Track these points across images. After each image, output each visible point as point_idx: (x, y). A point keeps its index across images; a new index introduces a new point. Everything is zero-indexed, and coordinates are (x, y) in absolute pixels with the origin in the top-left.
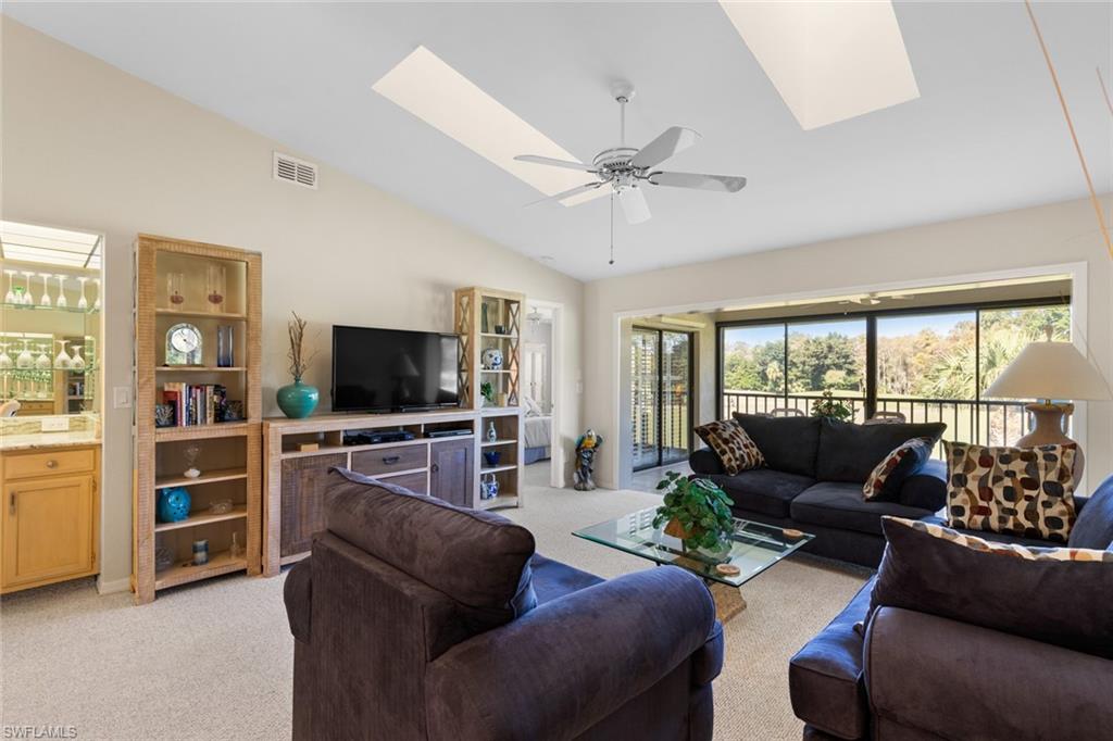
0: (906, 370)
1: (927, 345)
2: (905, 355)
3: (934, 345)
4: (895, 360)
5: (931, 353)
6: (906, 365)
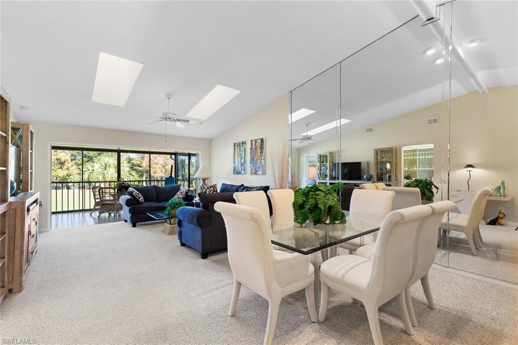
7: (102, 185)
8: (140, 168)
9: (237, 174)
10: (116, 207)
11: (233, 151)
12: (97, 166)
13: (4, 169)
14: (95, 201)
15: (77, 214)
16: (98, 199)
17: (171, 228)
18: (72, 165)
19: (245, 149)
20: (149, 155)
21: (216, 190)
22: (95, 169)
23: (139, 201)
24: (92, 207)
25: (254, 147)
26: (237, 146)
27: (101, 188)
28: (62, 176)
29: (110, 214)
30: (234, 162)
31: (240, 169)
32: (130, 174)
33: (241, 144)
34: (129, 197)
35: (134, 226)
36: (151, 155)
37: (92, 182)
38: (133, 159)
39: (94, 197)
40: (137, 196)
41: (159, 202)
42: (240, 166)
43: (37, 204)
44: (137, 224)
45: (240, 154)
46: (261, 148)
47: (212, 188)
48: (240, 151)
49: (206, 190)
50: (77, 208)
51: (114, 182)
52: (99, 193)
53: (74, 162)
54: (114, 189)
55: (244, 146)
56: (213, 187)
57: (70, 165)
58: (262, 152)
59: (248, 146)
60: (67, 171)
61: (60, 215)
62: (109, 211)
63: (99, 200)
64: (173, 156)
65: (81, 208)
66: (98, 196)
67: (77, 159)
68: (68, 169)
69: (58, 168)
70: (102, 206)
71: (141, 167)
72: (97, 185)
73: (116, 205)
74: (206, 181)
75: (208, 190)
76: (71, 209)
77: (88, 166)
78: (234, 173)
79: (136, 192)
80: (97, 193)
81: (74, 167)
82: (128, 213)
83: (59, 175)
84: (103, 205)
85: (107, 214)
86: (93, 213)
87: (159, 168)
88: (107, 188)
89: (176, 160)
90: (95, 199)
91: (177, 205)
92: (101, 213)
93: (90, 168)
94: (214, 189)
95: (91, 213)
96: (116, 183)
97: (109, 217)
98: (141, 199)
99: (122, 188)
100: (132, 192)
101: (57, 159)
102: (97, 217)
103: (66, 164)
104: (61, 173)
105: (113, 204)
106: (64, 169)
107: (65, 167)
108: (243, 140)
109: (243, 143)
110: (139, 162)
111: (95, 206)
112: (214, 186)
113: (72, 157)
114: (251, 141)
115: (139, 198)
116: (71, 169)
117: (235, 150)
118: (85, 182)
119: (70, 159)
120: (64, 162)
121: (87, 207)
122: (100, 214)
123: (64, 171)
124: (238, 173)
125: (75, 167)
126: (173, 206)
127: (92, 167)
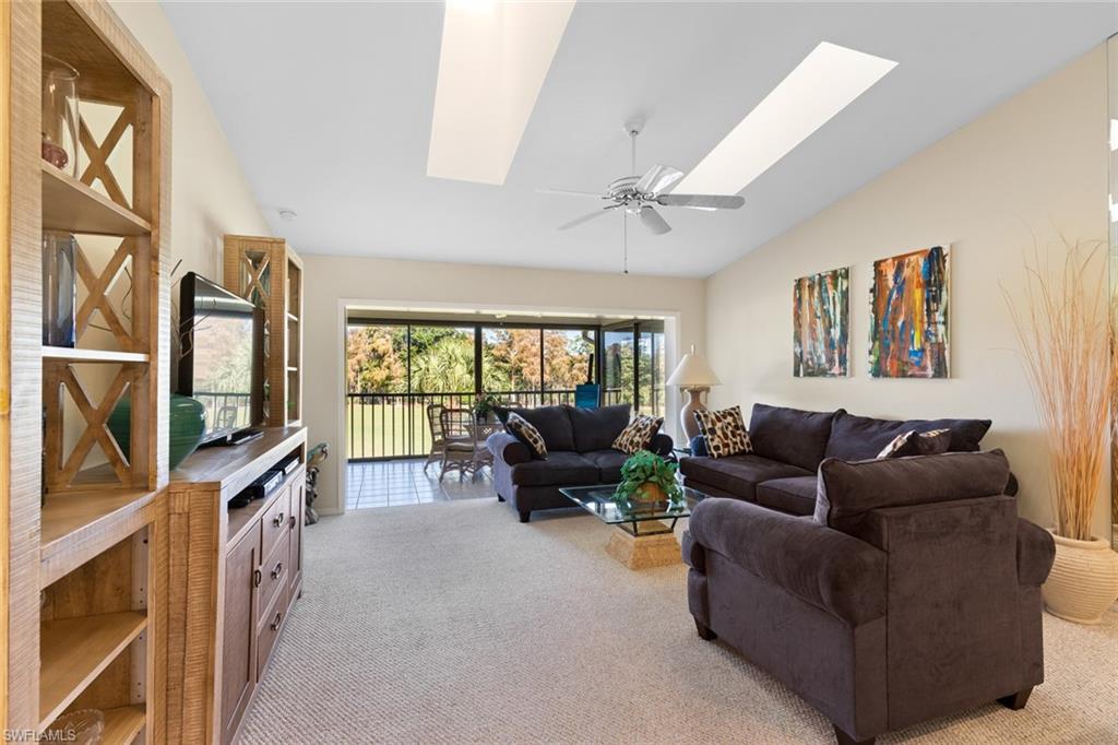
7: (447, 403)
8: (505, 365)
9: (809, 374)
10: (476, 458)
11: (792, 304)
12: (434, 361)
13: (139, 357)
14: (433, 439)
15: (399, 466)
16: (439, 434)
17: (639, 546)
18: (396, 361)
19: (845, 295)
20: (539, 331)
21: (740, 424)
22: (431, 368)
23: (535, 449)
24: (428, 451)
25: (891, 283)
26: (811, 287)
27: (445, 411)
28: (379, 380)
29: (462, 473)
30: (798, 339)
31: (824, 360)
32: (493, 377)
33: (828, 280)
34: (511, 439)
35: (525, 519)
36: (545, 331)
37: (427, 395)
38: (493, 347)
39: (432, 430)
40: (531, 436)
41: (581, 453)
42: (821, 348)
43: (301, 462)
44: (532, 513)
45: (826, 312)
46: (928, 284)
47: (730, 419)
48: (823, 302)
49: (713, 423)
50: (399, 453)
51: (469, 394)
52: (441, 421)
53: (397, 355)
54: (469, 412)
55: (843, 284)
56: (731, 414)
57: (392, 360)
58: (933, 298)
59: (863, 283)
61: (369, 467)
62: (462, 468)
63: (440, 437)
64: (591, 334)
65: (407, 453)
66: (438, 428)
67: (401, 347)
68: (388, 368)
69: (375, 366)
70: (447, 451)
71: (507, 362)
72: (437, 400)
73: (477, 453)
74: (702, 395)
75: (719, 425)
76: (389, 453)
77: (420, 361)
78: (797, 373)
79: (527, 426)
80: (437, 421)
82: (510, 481)
83: (376, 378)
84: (449, 450)
85: (456, 473)
86: (430, 466)
88: (457, 411)
89: (599, 343)
90: (433, 435)
91: (652, 474)
92: (445, 469)
93: (423, 366)
94: (735, 420)
95: (426, 468)
96: (473, 398)
97: (461, 477)
98: (540, 445)
99: (487, 410)
100: (518, 426)
101: (374, 350)
102: (436, 478)
103: (386, 358)
104: (379, 375)
105: (470, 450)
106: (383, 367)
107: (385, 363)
108: (838, 266)
109: (835, 275)
110: (503, 353)
111: (434, 449)
112: (734, 413)
114: (877, 264)
115: (536, 441)
116: (393, 367)
117: (799, 301)
118: (414, 395)
119: (391, 350)
120: (384, 355)
121: (418, 452)
122: (443, 473)
123: (383, 372)
124: (816, 372)
125: (399, 363)
126: (643, 476)
127: (426, 362)
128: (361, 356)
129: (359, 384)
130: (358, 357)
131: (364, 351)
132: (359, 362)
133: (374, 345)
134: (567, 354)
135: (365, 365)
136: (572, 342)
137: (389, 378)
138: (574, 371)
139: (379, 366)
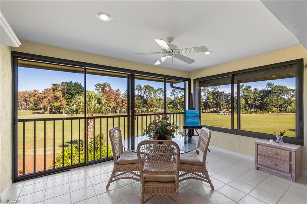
0: (26, 102)
1: (36, 95)
2: (26, 98)
3: (38, 95)
4: (22, 99)
5: (37, 97)
6: (26, 101)
18: (63, 100)
22: (81, 101)
28: (57, 106)
57: (62, 99)
60: (60, 103)
67: (65, 96)
69: (55, 101)
81: (64, 101)
83: (56, 105)
87: (113, 101)
93: (78, 101)
101: (55, 96)
104: (57, 104)
107: (59, 100)
113: (63, 95)
116: (62, 102)
119: (61, 96)
120: (59, 97)
123: (58, 103)
127: (79, 99)
128: (50, 98)
129: (49, 107)
130: (49, 98)
131: (51, 96)
132: (49, 100)
133: (55, 94)
134: (121, 98)
135: (51, 101)
136: (123, 94)
137: (61, 105)
138: (124, 103)
139: (57, 101)
